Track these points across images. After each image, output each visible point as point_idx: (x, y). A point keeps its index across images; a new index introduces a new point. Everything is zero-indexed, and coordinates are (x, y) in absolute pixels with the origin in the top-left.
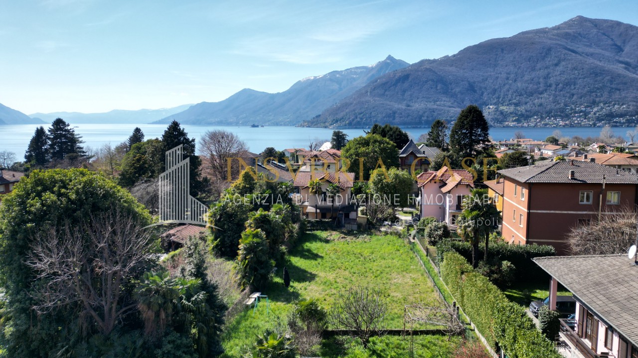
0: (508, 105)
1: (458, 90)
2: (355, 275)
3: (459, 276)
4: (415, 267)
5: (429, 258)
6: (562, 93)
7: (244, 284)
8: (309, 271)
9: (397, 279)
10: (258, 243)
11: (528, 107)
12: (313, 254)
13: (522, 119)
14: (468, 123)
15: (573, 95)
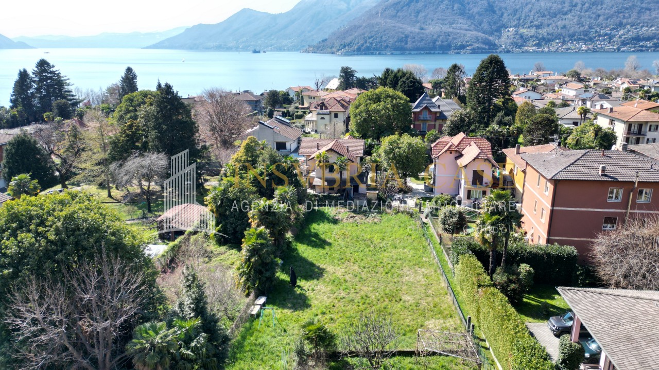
0: (529, 28)
1: (476, 10)
2: (365, 270)
3: (475, 289)
4: (427, 260)
5: (442, 247)
6: (587, 13)
7: (248, 288)
8: (317, 264)
9: (410, 276)
10: (262, 244)
11: (550, 30)
12: (320, 239)
13: (543, 43)
14: (488, 76)
15: (599, 16)
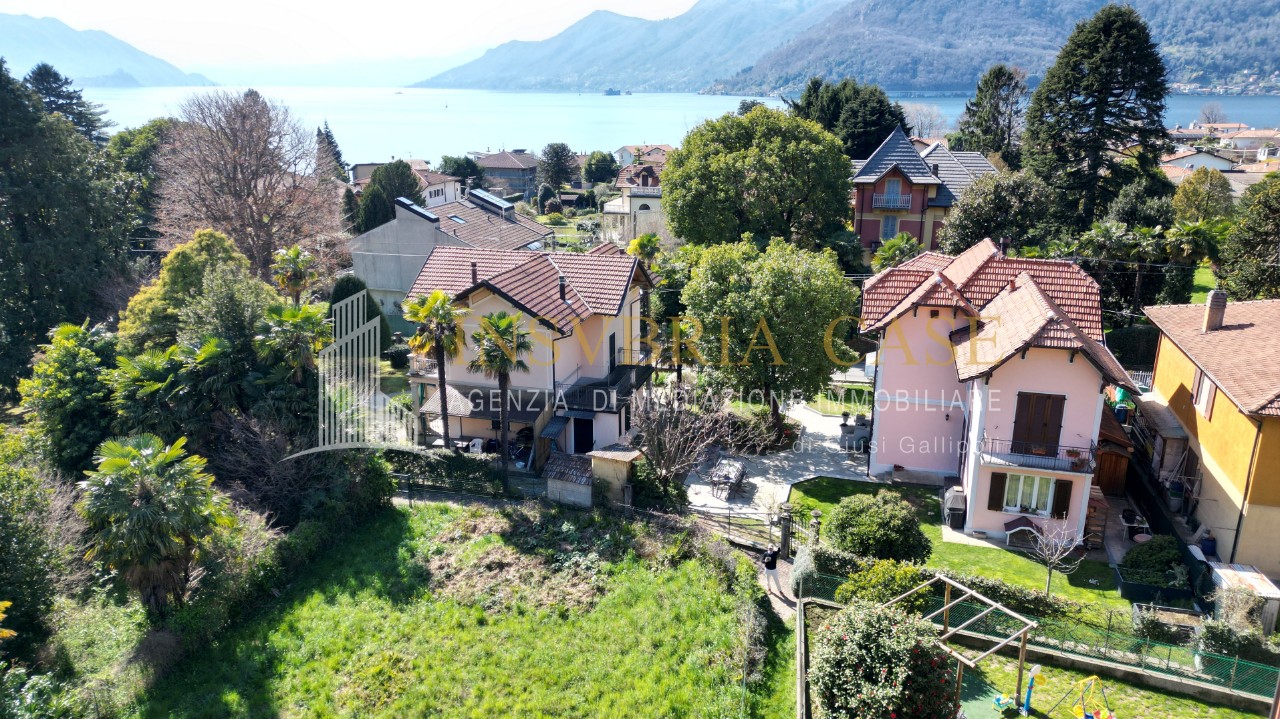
0: (1182, 43)
11: (1231, 47)
13: (1213, 75)
